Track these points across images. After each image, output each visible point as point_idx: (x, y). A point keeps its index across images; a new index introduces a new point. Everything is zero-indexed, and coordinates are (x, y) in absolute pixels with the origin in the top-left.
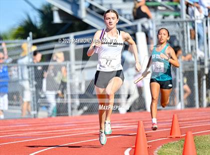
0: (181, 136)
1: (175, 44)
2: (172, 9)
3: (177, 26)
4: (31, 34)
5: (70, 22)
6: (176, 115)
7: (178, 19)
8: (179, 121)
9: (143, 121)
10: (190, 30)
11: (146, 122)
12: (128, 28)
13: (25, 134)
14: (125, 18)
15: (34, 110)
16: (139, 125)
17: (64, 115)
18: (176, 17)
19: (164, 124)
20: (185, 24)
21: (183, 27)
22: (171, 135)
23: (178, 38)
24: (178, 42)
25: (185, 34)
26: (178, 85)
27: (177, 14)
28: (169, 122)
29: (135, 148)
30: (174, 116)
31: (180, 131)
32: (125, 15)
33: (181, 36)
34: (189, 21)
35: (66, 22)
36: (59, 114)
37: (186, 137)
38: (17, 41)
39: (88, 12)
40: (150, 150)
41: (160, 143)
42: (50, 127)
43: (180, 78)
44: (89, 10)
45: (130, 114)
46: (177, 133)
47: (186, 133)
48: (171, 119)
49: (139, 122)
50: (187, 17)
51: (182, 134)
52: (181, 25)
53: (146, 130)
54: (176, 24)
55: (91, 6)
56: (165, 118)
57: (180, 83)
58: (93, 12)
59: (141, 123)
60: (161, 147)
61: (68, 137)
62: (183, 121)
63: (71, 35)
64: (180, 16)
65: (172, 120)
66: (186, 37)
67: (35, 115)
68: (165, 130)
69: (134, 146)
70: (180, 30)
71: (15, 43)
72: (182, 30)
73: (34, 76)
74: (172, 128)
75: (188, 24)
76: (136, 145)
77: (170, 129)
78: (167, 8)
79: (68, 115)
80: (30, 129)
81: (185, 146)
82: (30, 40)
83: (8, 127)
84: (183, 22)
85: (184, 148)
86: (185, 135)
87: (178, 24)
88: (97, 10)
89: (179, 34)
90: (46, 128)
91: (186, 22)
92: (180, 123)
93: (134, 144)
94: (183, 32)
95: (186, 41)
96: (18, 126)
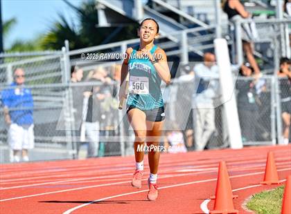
0: (279, 182)
1: (269, 54)
2: (264, 5)
3: (271, 28)
4: (67, 42)
5: (121, 26)
6: (271, 153)
7: (272, 20)
8: (276, 162)
9: (226, 162)
10: (290, 35)
11: (229, 164)
12: (203, 33)
13: (61, 182)
14: (199, 19)
15: (73, 148)
16: (219, 167)
17: (114, 156)
18: (269, 17)
19: (256, 166)
20: (282, 26)
21: (279, 30)
22: (265, 180)
23: (272, 46)
24: (273, 51)
25: (283, 40)
26: (273, 112)
27: (271, 12)
28: (263, 163)
29: (215, 199)
30: (268, 154)
31: (277, 176)
32: (199, 15)
33: (277, 43)
34: (288, 22)
35: (116, 25)
36: (108, 154)
37: (286, 182)
38: (48, 52)
39: (145, 11)
40: (237, 201)
41: (250, 192)
42: (96, 172)
43: (276, 102)
44: (147, 8)
45: (207, 152)
46: (273, 178)
47: (287, 178)
48: (264, 158)
49: (220, 163)
50: (284, 17)
51: (280, 179)
52: (276, 27)
53: (230, 174)
54: (269, 26)
55: (150, 3)
56: (256, 157)
57: (276, 108)
58: (154, 12)
59: (223, 164)
60: (251, 197)
61: (121, 185)
62: (282, 161)
63: (124, 44)
64: (274, 15)
65: (266, 160)
66: (283, 45)
67: (74, 155)
68: (256, 173)
69: (214, 197)
70: (276, 35)
71: (44, 55)
72: (278, 34)
73: (72, 102)
74: (266, 170)
75: (287, 26)
76: (216, 195)
77: (264, 172)
78: (257, 5)
79: (120, 155)
80: (68, 175)
81: (284, 195)
82: (66, 51)
83: (37, 172)
84: (279, 24)
85: (284, 198)
86: (285, 180)
87: (273, 26)
88: (158, 9)
89: (274, 39)
90: (90, 173)
91: (283, 23)
92: (277, 164)
93: (215, 193)
94: (279, 38)
95: (283, 50)
96: (50, 171)
